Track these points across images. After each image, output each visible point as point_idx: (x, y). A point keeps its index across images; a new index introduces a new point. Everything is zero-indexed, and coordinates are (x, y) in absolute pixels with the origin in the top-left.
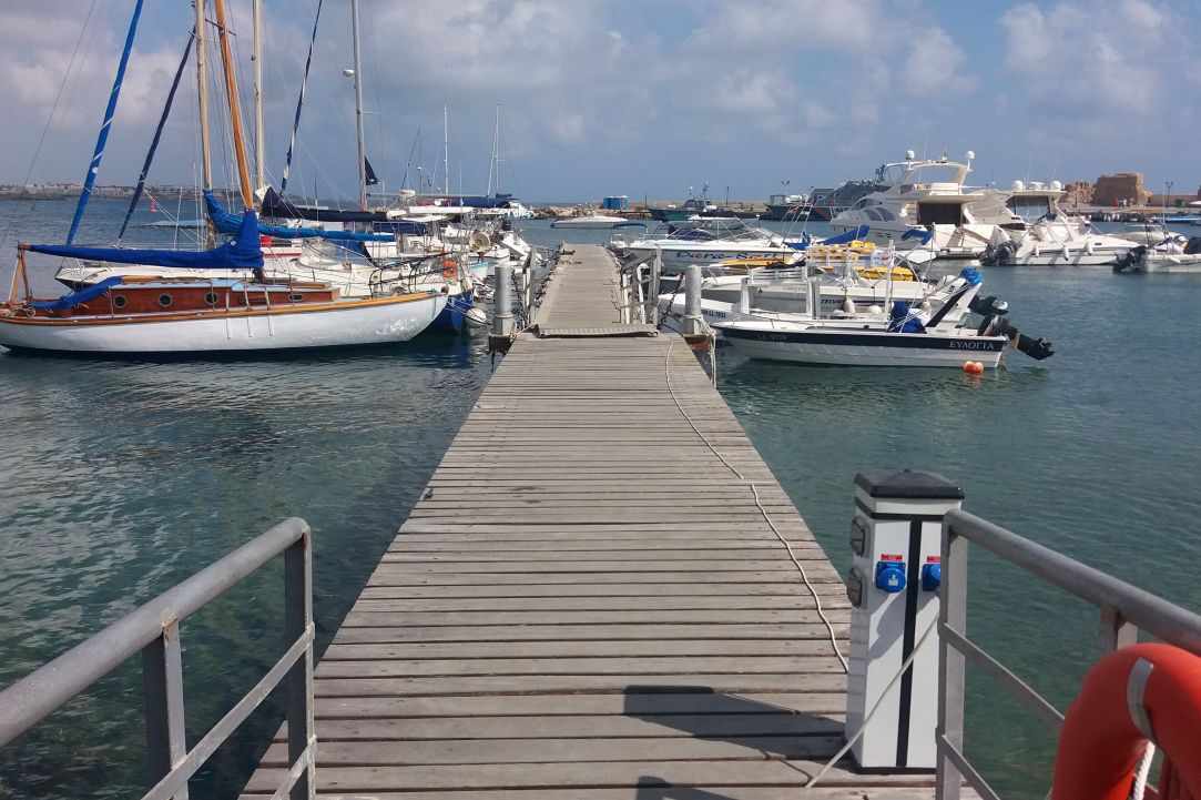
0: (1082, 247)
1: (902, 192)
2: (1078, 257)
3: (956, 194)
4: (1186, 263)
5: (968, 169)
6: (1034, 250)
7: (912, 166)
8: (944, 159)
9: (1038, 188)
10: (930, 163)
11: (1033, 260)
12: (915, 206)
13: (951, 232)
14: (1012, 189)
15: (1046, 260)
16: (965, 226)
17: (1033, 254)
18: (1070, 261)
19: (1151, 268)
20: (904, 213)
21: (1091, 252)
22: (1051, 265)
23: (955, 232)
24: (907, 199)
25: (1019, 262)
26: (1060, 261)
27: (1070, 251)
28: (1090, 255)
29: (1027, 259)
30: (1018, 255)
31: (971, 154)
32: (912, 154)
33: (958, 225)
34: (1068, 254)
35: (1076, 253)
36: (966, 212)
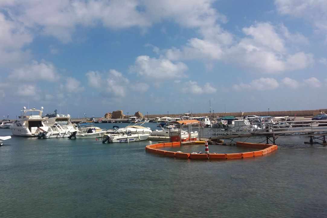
0: (64, 132)
1: (24, 118)
2: (64, 135)
3: (40, 118)
4: (86, 136)
5: (42, 112)
6: (51, 134)
7: (25, 111)
8: (35, 109)
9: (64, 116)
10: (31, 110)
11: (51, 137)
12: (28, 122)
13: (36, 129)
14: (56, 116)
15: (55, 136)
16: (40, 127)
17: (51, 135)
18: (62, 136)
19: (77, 137)
20: (24, 124)
21: (67, 133)
22: (57, 138)
23: (37, 129)
24: (25, 120)
25: (47, 137)
26: (59, 136)
27: (61, 134)
28: (67, 134)
29: (50, 136)
30: (47, 135)
31: (42, 108)
32: (25, 108)
33: (38, 127)
34: (60, 135)
35: (63, 134)
36: (43, 123)
